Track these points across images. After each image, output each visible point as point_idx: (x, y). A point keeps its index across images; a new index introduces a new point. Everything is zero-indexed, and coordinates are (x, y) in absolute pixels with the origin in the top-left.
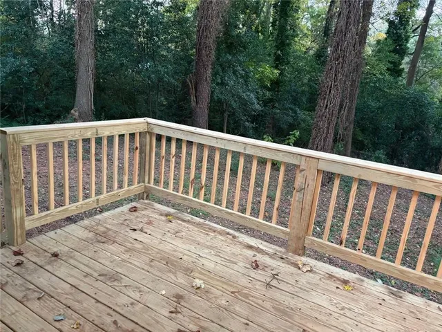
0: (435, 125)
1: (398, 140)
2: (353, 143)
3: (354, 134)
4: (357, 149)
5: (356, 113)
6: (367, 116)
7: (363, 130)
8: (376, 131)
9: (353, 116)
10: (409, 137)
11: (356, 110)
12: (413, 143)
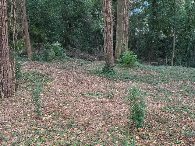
0: (92, 13)
1: (67, 29)
2: (31, 38)
3: (30, 30)
4: (36, 42)
5: (27, 10)
6: (38, 12)
7: (37, 25)
8: (48, 24)
9: (25, 13)
10: (75, 25)
11: (26, 7)
12: (79, 29)
